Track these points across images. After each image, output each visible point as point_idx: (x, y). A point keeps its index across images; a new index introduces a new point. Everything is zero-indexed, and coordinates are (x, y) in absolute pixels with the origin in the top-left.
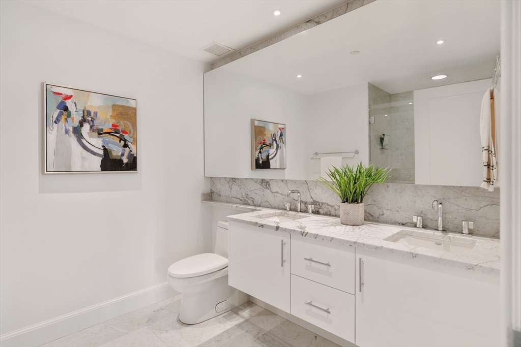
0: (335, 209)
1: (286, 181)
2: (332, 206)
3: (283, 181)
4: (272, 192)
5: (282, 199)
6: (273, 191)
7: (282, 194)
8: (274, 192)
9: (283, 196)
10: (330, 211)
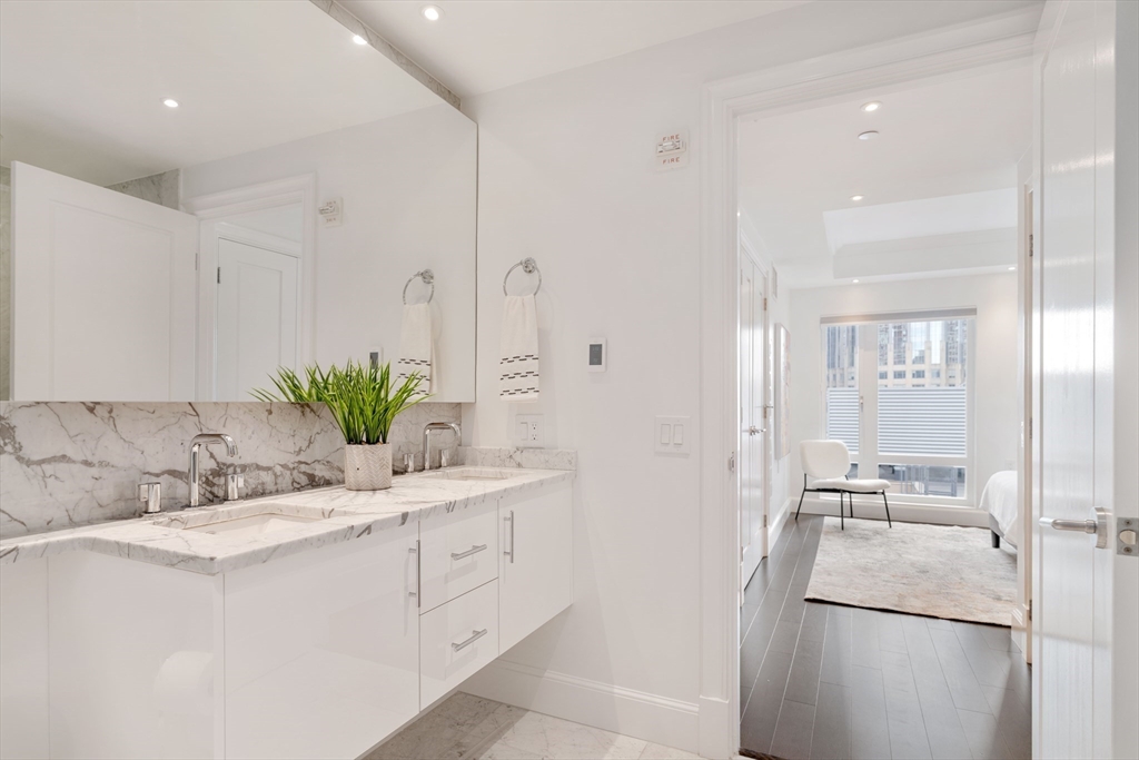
0: (275, 475)
1: (111, 408)
2: (268, 469)
3: (91, 410)
4: (29, 463)
5: (89, 484)
6: (35, 458)
7: (87, 463)
8: (41, 462)
9: (94, 471)
10: (263, 484)
